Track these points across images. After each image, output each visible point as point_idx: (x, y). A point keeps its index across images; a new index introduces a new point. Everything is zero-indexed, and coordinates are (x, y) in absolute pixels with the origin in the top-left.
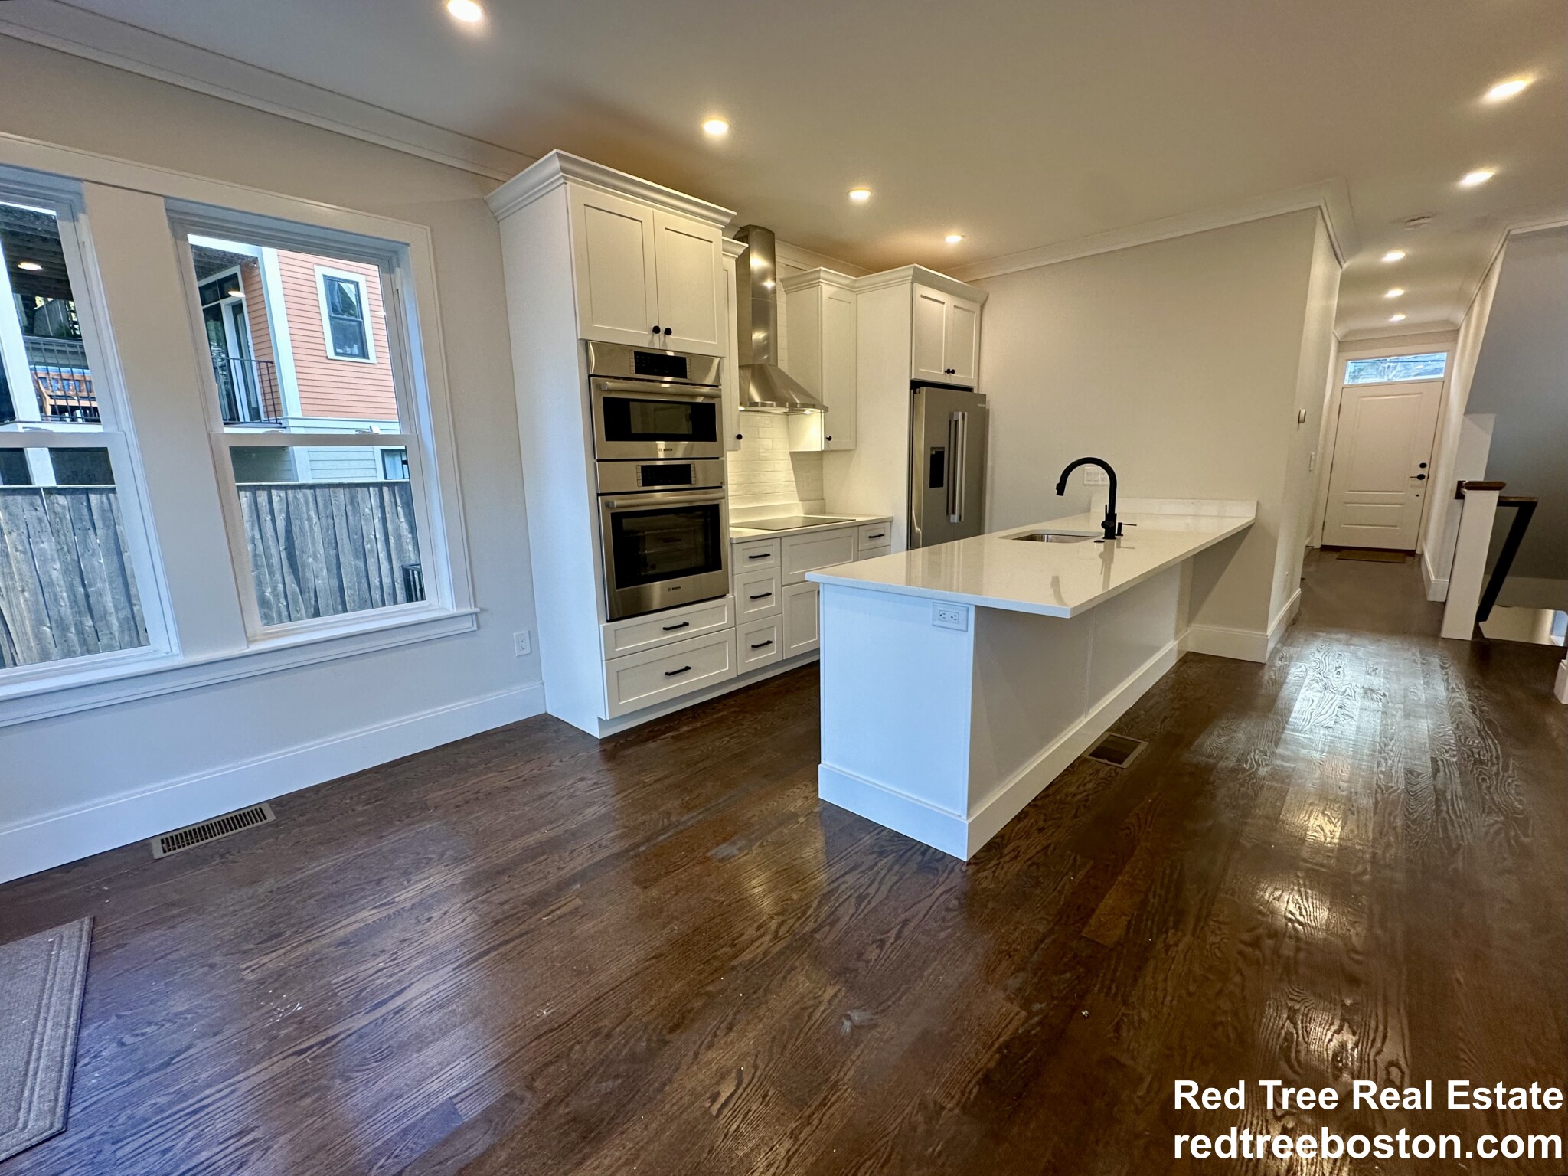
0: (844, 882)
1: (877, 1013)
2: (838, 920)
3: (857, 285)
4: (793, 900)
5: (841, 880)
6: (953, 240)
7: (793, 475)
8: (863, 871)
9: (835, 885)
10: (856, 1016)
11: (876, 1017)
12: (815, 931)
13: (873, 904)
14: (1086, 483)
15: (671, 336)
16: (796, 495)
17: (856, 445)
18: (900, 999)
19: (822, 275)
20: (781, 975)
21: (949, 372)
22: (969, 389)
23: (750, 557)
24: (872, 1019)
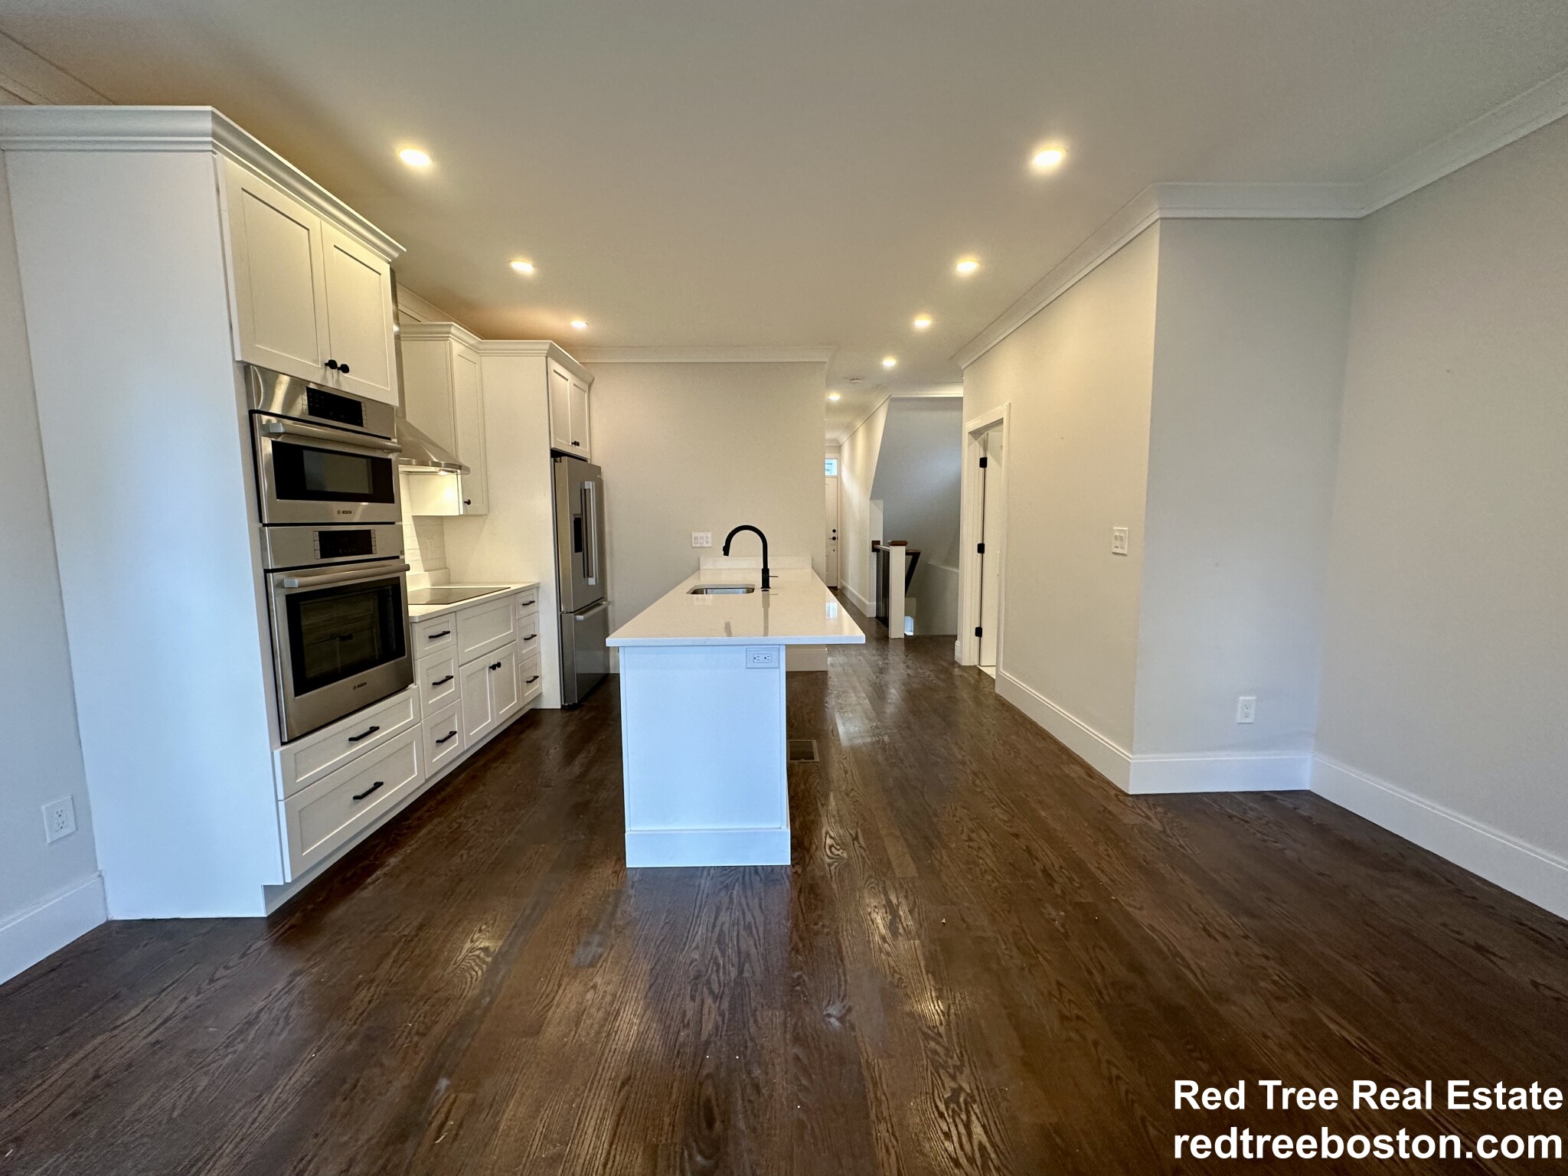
0: (723, 924)
1: (843, 1000)
2: (748, 954)
3: (481, 347)
4: (696, 960)
5: (719, 923)
6: (579, 325)
7: (417, 542)
8: (728, 908)
9: (717, 930)
10: (833, 1010)
11: (845, 1002)
12: (741, 972)
13: (761, 929)
14: (694, 545)
15: (346, 375)
16: (421, 565)
17: (489, 510)
18: (846, 981)
19: (453, 330)
20: (751, 1020)
21: (576, 444)
22: (584, 460)
23: (431, 637)
24: (844, 1007)
